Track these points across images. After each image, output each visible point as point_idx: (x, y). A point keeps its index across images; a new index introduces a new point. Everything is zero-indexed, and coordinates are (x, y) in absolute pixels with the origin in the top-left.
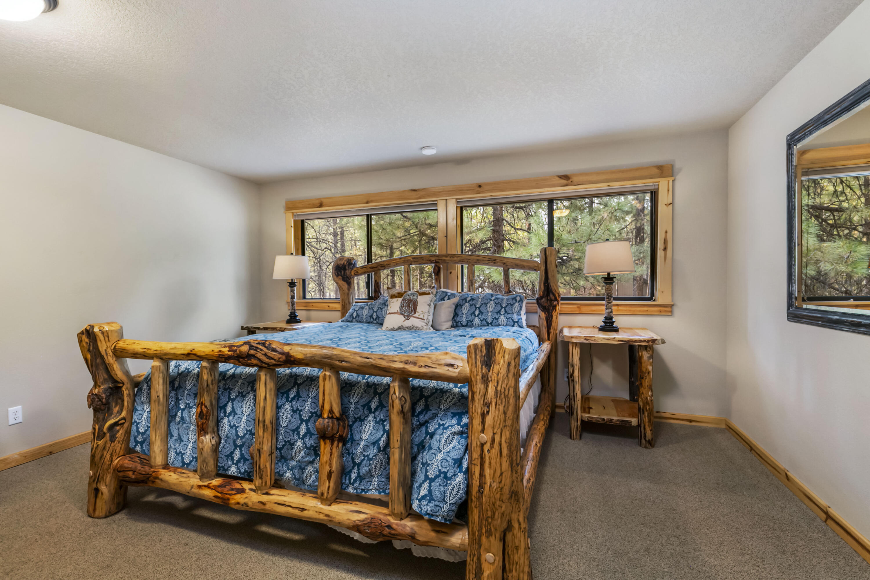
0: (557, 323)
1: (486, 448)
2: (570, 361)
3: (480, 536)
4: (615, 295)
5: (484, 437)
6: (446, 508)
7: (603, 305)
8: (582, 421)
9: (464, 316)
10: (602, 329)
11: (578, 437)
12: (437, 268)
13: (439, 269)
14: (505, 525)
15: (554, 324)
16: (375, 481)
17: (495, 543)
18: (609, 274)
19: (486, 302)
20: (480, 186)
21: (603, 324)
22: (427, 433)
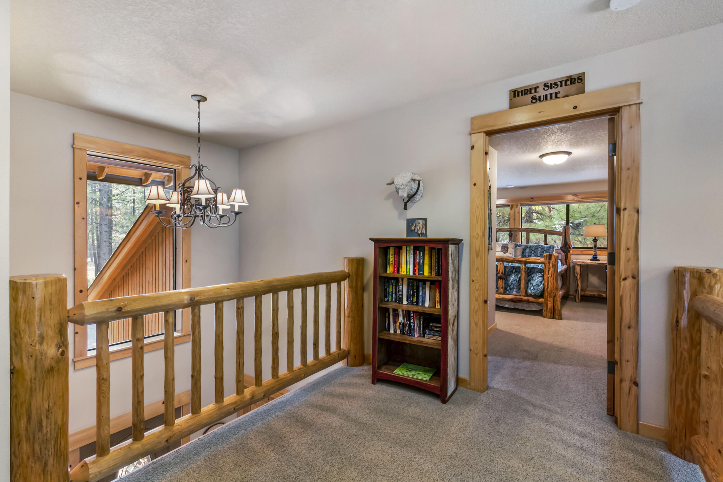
0: (570, 258)
1: (549, 278)
2: (576, 271)
3: (547, 298)
4: (598, 246)
5: (549, 276)
6: (538, 292)
7: (592, 251)
8: (581, 296)
9: (527, 253)
10: (591, 260)
11: (579, 301)
12: (510, 234)
13: (512, 234)
14: (554, 295)
15: (569, 258)
16: (515, 290)
17: (552, 299)
18: (595, 238)
19: (537, 248)
20: (532, 198)
21: (592, 258)
22: (531, 277)
